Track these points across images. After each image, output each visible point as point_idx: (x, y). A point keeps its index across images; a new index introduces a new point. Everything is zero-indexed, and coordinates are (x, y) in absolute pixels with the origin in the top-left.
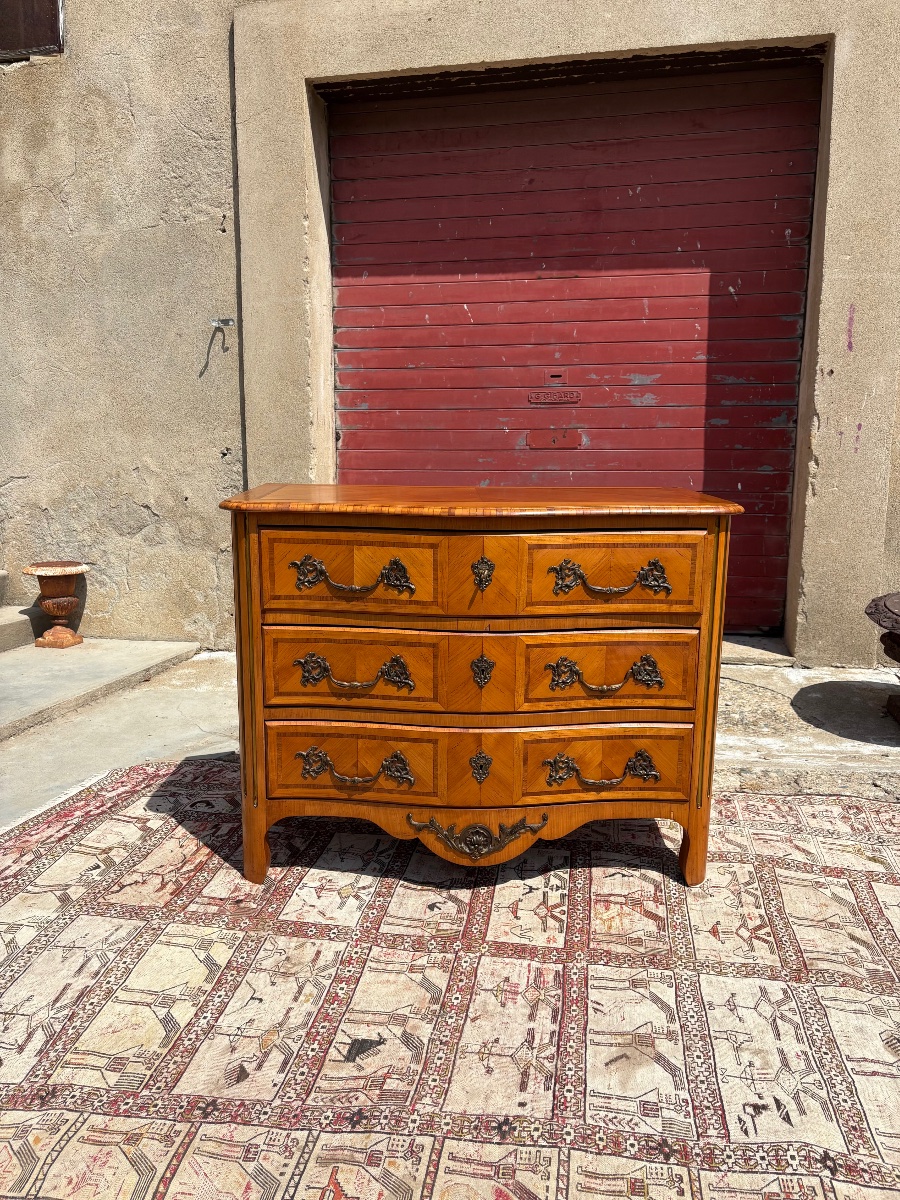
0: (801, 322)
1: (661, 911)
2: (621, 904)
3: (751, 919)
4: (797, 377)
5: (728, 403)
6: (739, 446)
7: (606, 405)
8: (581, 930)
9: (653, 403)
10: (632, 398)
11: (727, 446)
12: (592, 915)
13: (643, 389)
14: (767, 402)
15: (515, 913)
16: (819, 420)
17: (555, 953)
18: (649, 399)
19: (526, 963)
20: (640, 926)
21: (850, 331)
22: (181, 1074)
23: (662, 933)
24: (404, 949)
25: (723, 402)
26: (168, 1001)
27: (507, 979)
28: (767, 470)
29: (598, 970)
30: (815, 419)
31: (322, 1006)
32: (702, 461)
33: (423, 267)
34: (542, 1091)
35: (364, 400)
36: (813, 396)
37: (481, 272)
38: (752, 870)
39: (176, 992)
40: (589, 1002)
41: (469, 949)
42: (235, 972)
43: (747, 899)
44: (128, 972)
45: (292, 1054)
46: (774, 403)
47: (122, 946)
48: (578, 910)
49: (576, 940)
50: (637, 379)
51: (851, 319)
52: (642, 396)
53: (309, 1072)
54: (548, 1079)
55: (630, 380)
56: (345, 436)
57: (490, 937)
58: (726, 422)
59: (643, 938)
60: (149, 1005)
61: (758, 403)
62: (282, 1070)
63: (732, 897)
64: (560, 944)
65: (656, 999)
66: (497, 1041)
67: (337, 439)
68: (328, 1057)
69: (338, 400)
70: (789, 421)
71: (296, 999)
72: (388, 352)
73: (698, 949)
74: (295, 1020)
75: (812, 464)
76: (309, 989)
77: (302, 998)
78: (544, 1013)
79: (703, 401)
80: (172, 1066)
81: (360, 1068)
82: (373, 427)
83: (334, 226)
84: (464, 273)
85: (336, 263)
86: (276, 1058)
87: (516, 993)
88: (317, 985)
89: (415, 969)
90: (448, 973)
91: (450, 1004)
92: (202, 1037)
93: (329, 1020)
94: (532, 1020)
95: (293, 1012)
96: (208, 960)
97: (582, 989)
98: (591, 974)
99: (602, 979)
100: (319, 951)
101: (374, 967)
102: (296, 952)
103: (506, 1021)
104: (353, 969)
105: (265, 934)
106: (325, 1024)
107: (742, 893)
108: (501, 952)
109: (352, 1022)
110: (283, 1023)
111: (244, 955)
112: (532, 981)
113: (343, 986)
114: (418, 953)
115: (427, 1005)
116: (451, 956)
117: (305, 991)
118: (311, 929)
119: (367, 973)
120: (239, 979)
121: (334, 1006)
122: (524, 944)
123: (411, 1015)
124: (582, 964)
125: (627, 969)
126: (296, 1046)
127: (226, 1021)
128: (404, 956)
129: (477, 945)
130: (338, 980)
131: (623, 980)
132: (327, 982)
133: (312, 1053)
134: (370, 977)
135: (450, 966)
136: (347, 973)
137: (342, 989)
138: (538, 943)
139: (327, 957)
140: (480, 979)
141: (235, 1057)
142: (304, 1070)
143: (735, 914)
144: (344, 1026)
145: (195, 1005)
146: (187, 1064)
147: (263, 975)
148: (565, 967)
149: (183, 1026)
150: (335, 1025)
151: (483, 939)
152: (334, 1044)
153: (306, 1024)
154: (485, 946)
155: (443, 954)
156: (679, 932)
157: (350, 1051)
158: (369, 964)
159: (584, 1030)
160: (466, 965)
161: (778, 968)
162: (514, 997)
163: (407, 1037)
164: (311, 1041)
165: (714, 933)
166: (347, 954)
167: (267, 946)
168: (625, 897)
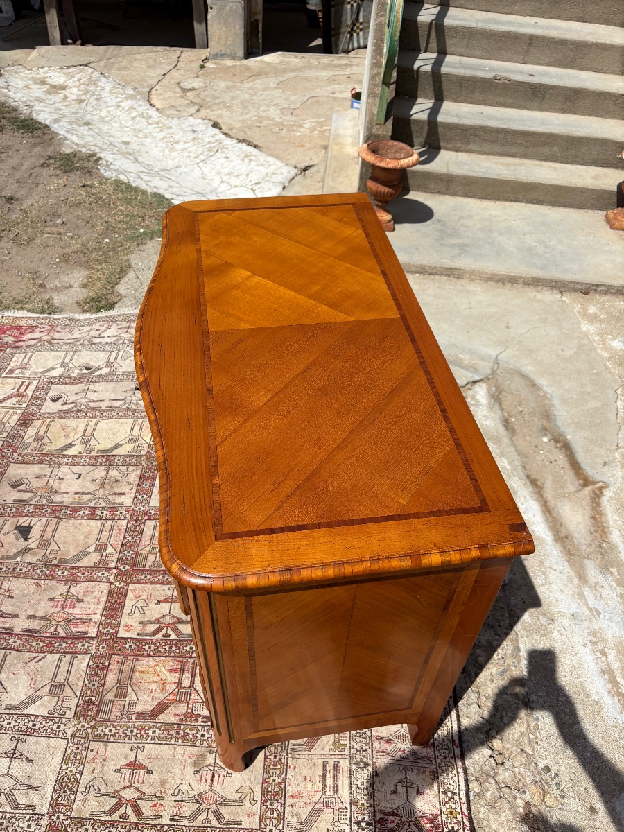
1: (167, 717)
2: (179, 683)
3: (155, 806)
8: (139, 649)
12: (163, 658)
15: (166, 600)
17: (111, 631)
19: (99, 611)
20: (144, 697)
23: (134, 716)
24: (125, 538)
26: (85, 441)
27: (80, 600)
29: (82, 662)
31: (69, 507)
38: (244, 825)
39: (93, 442)
40: (46, 654)
41: (121, 574)
43: (188, 809)
45: (27, 502)
48: (170, 648)
49: (127, 646)
57: (131, 586)
59: (127, 699)
60: (84, 435)
62: (15, 501)
63: (192, 794)
64: (121, 634)
65: (32, 700)
68: (20, 518)
71: (76, 493)
73: (106, 746)
74: (58, 498)
76: (86, 498)
77: (77, 496)
78: (35, 625)
81: (5, 534)
86: (26, 496)
87: (63, 607)
88: (90, 500)
89: (100, 548)
90: (92, 565)
91: (57, 569)
92: (52, 463)
93: (53, 511)
94: (29, 617)
95: (65, 495)
96: (117, 446)
97: (62, 650)
98: (79, 656)
99: (71, 662)
100: (124, 494)
101: (106, 525)
102: (124, 483)
103: (32, 601)
104: (104, 515)
105: (144, 464)
106: (49, 510)
107: (198, 805)
108: (115, 595)
109: (48, 522)
110: (56, 492)
111: (121, 460)
112: (77, 616)
113: (87, 512)
114: (120, 546)
115: (58, 558)
116: (113, 565)
117: (84, 496)
118: (148, 485)
119: (99, 523)
120: (98, 464)
121: (68, 512)
122: (122, 610)
123: (49, 550)
124: (93, 650)
125: (81, 684)
126: (33, 502)
127: (64, 469)
128: (117, 538)
129: (124, 579)
130: (94, 509)
131: (67, 680)
132: (92, 504)
133: (26, 510)
134: (95, 525)
135: (101, 565)
136: (100, 512)
137: (84, 513)
138: (125, 620)
139: (119, 499)
140: (83, 584)
141: (32, 480)
142: (14, 510)
143: (163, 791)
144: (44, 520)
145: (80, 453)
146: (33, 463)
147: (103, 474)
148: (92, 638)
149: (63, 453)
150: (47, 515)
151: (131, 582)
152: (31, 518)
153: (52, 503)
154: (123, 584)
155: (115, 561)
156: (135, 731)
157: (24, 526)
158: (110, 522)
159: (10, 649)
160: (100, 574)
161: (68, 814)
162: (59, 606)
163: (26, 550)
164: (36, 507)
165: (135, 765)
166: (120, 508)
167: (131, 468)
168: (190, 687)
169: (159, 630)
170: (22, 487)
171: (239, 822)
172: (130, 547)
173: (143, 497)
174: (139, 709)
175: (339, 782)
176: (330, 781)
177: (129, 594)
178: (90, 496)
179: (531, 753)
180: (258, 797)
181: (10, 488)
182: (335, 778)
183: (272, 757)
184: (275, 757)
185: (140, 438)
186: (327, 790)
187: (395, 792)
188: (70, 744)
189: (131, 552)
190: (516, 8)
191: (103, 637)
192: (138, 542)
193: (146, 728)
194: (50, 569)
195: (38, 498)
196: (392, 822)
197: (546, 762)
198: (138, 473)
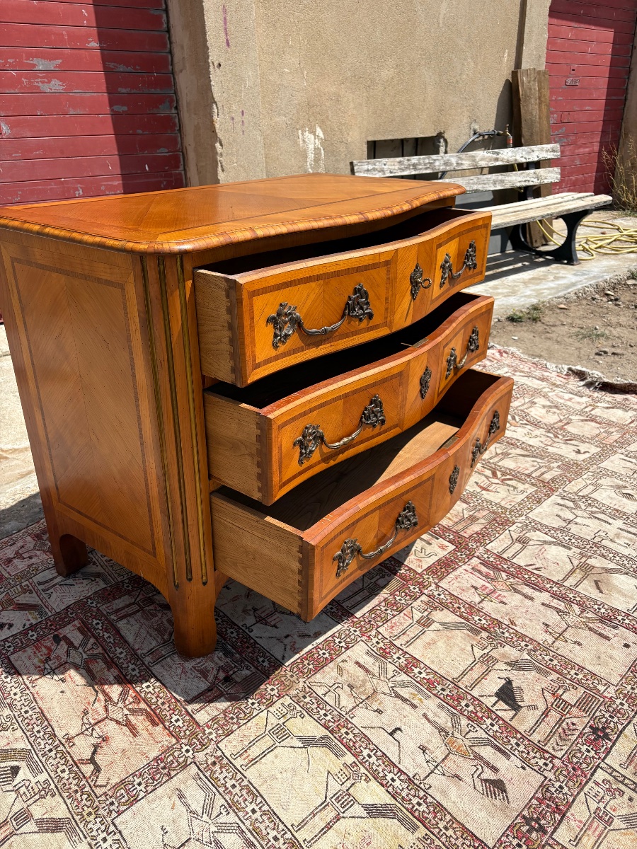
0: (164, 16)
3: (483, 471)
4: (170, 67)
5: (124, 90)
6: (140, 132)
7: (17, 91)
8: (443, 531)
9: (60, 89)
10: (40, 84)
11: (131, 132)
13: (49, 75)
14: (153, 91)
16: (217, 108)
17: (459, 554)
18: (56, 86)
19: (460, 570)
20: (459, 508)
21: (226, 29)
22: (465, 829)
23: (471, 505)
24: (394, 616)
25: (120, 89)
26: (345, 800)
27: (474, 587)
28: (163, 152)
29: (496, 546)
30: (214, 106)
31: (435, 694)
32: (115, 146)
34: (617, 631)
36: (210, 86)
39: (335, 787)
40: (524, 567)
41: (422, 586)
42: (343, 730)
44: (271, 815)
45: (489, 740)
46: (158, 91)
47: (219, 801)
49: (452, 538)
50: (41, 65)
51: (225, 18)
52: (49, 82)
53: (519, 740)
54: (601, 621)
55: (34, 65)
57: (419, 571)
58: (125, 108)
59: (471, 513)
60: (338, 818)
61: (146, 91)
62: (508, 757)
64: (452, 547)
66: (547, 626)
68: (507, 720)
70: (171, 108)
71: (414, 706)
74: (444, 719)
75: (218, 145)
76: (405, 692)
77: (415, 702)
78: (528, 590)
79: (104, 88)
80: (450, 832)
81: (535, 707)
86: (487, 752)
87: (494, 591)
88: (403, 684)
89: (425, 623)
90: (445, 610)
91: (485, 626)
92: (422, 794)
93: (459, 698)
94: (531, 599)
95: (430, 716)
96: (308, 742)
97: (509, 564)
98: (495, 552)
99: (504, 551)
100: (357, 663)
101: (404, 643)
102: (345, 676)
103: (524, 610)
104: (397, 655)
105: (301, 684)
106: (463, 703)
108: (439, 574)
109: (473, 686)
110: (441, 730)
111: (322, 712)
112: (484, 578)
113: (416, 670)
114: (405, 612)
115: (479, 638)
116: (424, 598)
117: (406, 696)
118: (321, 653)
119: (410, 650)
120: (356, 731)
121: (439, 688)
122: (440, 560)
123: (486, 651)
124: (481, 549)
125: (502, 536)
126: (481, 734)
127: (409, 766)
128: (401, 620)
129: (422, 579)
130: (406, 669)
131: (513, 543)
132: (404, 677)
133: (496, 728)
134: (416, 651)
135: (437, 604)
136: (400, 661)
137: (420, 673)
138: (442, 554)
139: (368, 661)
140: (464, 598)
141: (469, 780)
142: (513, 741)
144: (475, 693)
145: (367, 780)
146: (454, 819)
147: (360, 712)
148: (478, 557)
149: (393, 802)
150: (469, 697)
151: (417, 574)
152: (493, 709)
153: (454, 714)
154: (426, 577)
155: (419, 601)
157: (507, 703)
158: (397, 643)
159: (557, 583)
160: (442, 596)
162: (497, 594)
163: (514, 665)
164: (479, 721)
166: (375, 649)
167: (320, 691)
170: (488, 774)
172: (395, 604)
173: (340, 642)
177: (425, 567)
178: (398, 690)
181: (509, 787)
185: (269, 728)
189: (398, 598)
191: (468, 552)
192: (383, 604)
194: (493, 631)
195: (471, 735)
198: (318, 677)
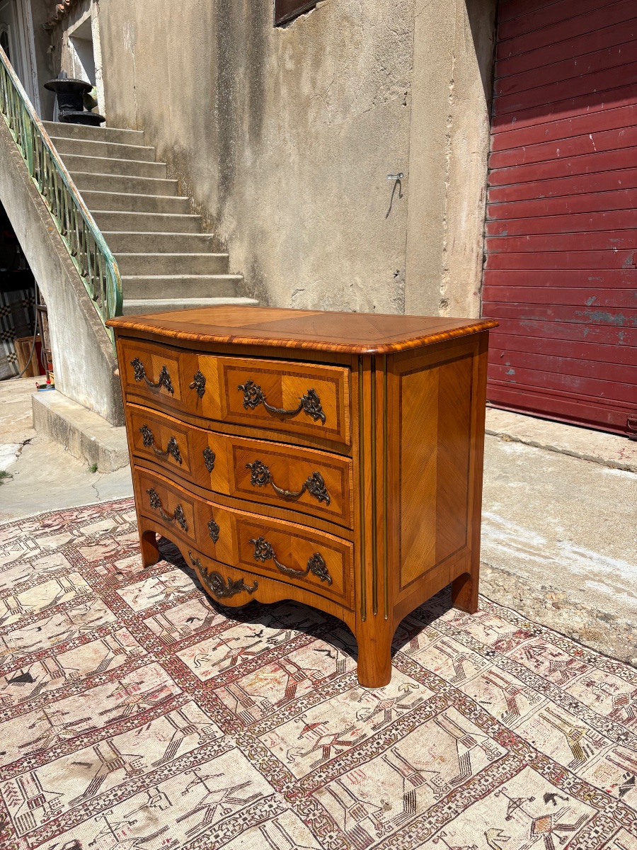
1: (302, 692)
2: (289, 674)
8: (231, 677)
12: (258, 670)
15: (219, 645)
17: (193, 682)
19: (167, 679)
23: (275, 707)
26: (17, 611)
27: (141, 683)
29: (191, 708)
33: (559, 105)
35: (504, 227)
37: (607, 101)
39: (25, 608)
40: (149, 723)
41: (159, 653)
42: (55, 610)
43: (379, 718)
47: (45, 575)
48: (256, 663)
56: (489, 258)
57: (178, 654)
59: (257, 703)
60: (9, 609)
63: (371, 710)
64: (204, 678)
65: (174, 746)
66: (65, 714)
67: (484, 261)
69: (486, 229)
71: (50, 638)
72: (525, 186)
73: (273, 732)
74: (33, 648)
76: (64, 636)
77: (53, 639)
78: (114, 714)
82: (509, 250)
83: (496, 82)
84: (592, 105)
85: (494, 114)
87: (128, 694)
88: (71, 635)
89: (119, 652)
90: (125, 662)
91: (91, 680)
93: (39, 656)
94: (102, 713)
95: (38, 644)
96: (57, 599)
97: (162, 713)
98: (183, 707)
99: (181, 713)
100: (101, 617)
101: (106, 640)
102: (93, 612)
103: (92, 706)
104: (97, 635)
105: (98, 596)
106: (34, 657)
107: (383, 711)
108: (169, 665)
109: (42, 663)
110: (26, 647)
111: (73, 603)
112: (150, 691)
113: (77, 642)
114: (136, 643)
115: (83, 674)
116: (145, 653)
117: (61, 636)
119: (98, 642)
120: (51, 615)
121: (57, 650)
122: (187, 667)
123: (67, 675)
124: (191, 698)
125: (205, 718)
127: (15, 633)
128: (128, 640)
129: (166, 654)
130: (81, 637)
131: (190, 722)
132: (76, 636)
134: (95, 644)
135: (133, 659)
136: (90, 636)
137: (74, 643)
138: (197, 671)
139: (100, 622)
140: (131, 674)
143: (349, 724)
144: (37, 663)
145: (20, 619)
147: (63, 617)
148: (180, 694)
150: (36, 660)
151: (175, 652)
152: (18, 670)
153: (31, 653)
154: (169, 656)
155: (144, 650)
156: (287, 713)
157: (18, 677)
158: (108, 636)
159: (109, 737)
160: (140, 662)
161: (293, 779)
162: (124, 695)
163: (42, 685)
164: (15, 662)
165: (308, 728)
166: (108, 626)
167: (89, 603)
168: (299, 670)
169: (234, 660)
171: (420, 699)
172: (147, 639)
173: (122, 610)
174: (274, 701)
175: (454, 647)
176: (449, 650)
177: (182, 658)
178: (67, 633)
179: (529, 588)
180: (416, 683)
182: (450, 647)
183: (400, 664)
184: (402, 662)
185: (75, 586)
186: (452, 654)
187: (488, 634)
188: (242, 748)
189: (152, 640)
190: (162, 295)
191: (191, 688)
192: (150, 633)
193: (293, 705)
194: (84, 682)
195: (10, 657)
196: (503, 644)
197: (540, 585)
198: (100, 602)
